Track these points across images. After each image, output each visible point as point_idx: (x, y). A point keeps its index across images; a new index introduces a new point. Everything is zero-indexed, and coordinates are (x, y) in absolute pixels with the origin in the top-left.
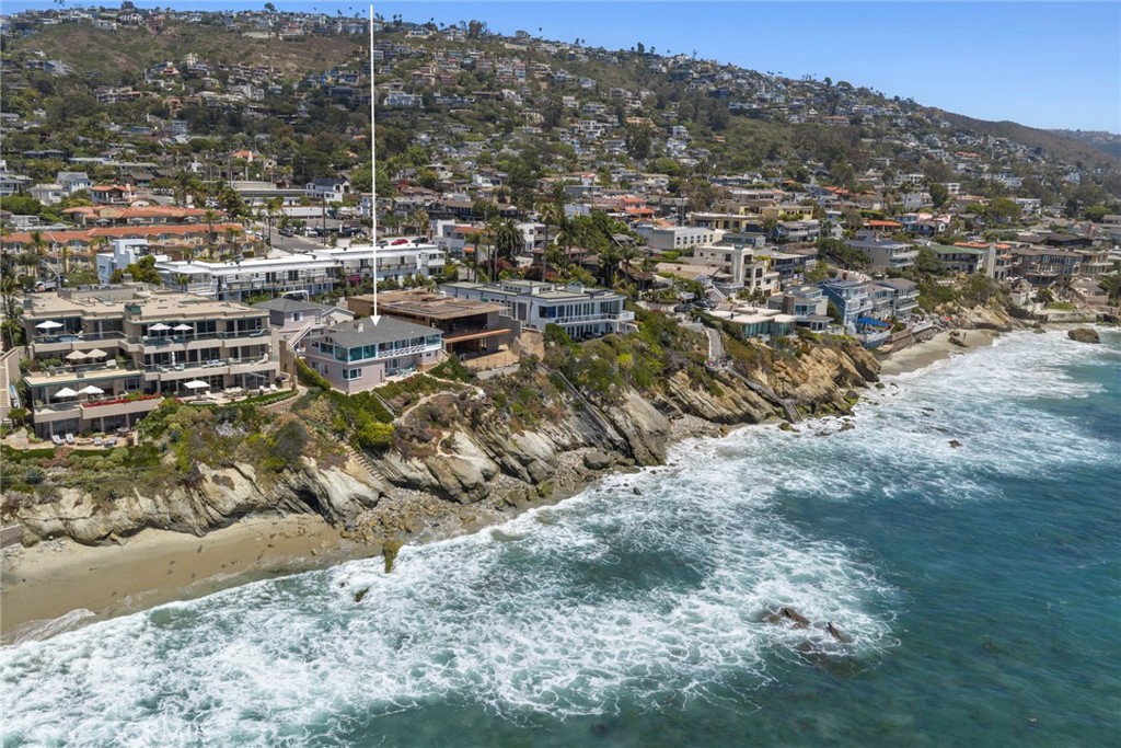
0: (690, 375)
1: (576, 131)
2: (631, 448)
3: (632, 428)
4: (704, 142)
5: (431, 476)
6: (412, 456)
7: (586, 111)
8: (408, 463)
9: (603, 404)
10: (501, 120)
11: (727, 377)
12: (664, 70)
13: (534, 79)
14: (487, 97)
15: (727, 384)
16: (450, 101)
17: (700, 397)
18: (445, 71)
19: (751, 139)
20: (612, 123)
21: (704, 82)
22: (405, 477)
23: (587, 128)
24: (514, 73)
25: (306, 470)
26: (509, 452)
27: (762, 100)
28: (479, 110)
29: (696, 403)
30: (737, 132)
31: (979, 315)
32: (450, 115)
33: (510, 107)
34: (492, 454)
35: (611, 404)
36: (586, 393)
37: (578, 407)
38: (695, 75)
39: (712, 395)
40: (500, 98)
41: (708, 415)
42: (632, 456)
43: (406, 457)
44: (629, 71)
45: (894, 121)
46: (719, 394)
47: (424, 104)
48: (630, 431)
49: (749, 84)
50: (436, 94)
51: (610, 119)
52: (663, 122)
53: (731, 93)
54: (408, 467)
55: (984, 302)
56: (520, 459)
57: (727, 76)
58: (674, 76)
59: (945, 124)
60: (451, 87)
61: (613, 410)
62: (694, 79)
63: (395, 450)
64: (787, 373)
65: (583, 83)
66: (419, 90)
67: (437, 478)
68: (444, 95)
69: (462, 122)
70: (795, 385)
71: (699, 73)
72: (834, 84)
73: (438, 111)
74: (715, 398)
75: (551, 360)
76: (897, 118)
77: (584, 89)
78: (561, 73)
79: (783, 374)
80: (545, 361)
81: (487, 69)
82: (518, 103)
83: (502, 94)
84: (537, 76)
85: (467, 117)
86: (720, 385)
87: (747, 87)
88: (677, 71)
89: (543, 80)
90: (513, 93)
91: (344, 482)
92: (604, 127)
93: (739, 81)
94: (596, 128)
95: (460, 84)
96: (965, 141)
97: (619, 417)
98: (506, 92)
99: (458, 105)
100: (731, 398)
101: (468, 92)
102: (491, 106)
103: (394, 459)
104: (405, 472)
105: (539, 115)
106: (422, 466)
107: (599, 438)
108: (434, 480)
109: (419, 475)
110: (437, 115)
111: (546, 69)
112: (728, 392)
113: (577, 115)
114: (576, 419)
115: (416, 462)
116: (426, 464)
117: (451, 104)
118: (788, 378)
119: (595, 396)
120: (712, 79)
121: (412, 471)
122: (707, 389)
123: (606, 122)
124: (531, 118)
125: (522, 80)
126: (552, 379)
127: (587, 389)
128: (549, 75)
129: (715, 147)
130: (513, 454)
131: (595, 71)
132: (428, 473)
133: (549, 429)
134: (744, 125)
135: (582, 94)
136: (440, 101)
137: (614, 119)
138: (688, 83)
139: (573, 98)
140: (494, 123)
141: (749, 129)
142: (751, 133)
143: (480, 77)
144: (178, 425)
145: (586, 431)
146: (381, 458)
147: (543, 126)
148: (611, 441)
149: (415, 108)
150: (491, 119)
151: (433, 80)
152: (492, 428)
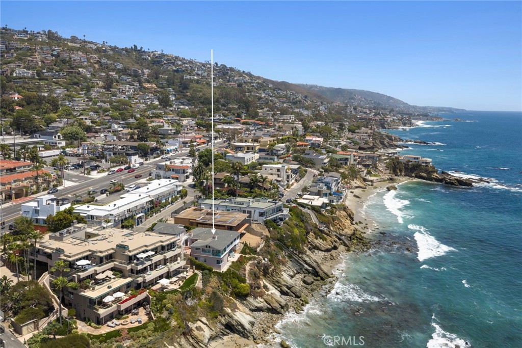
0: (315, 233)
1: (121, 90)
2: (317, 272)
3: (315, 263)
4: (182, 96)
5: (267, 304)
6: (258, 296)
7: (121, 80)
8: (257, 300)
9: (299, 254)
10: (82, 85)
11: (328, 232)
12: (149, 58)
13: (91, 63)
14: (72, 72)
15: (328, 235)
16: (52, 74)
17: (319, 242)
18: (46, 58)
19: (201, 94)
20: (137, 86)
21: (170, 65)
22: (256, 307)
23: (126, 88)
24: (81, 60)
25: (228, 314)
26: (283, 285)
27: (198, 75)
28: (69, 79)
29: (318, 245)
30: (194, 91)
31: (356, 183)
32: (54, 82)
33: (85, 78)
34: (276, 287)
35: (302, 253)
36: (292, 250)
37: (290, 257)
38: (165, 62)
39: (323, 240)
40: (79, 73)
41: (323, 249)
42: (319, 276)
43: (255, 298)
44: (132, 58)
45: (252, 84)
46: (325, 240)
47: (37, 76)
48: (314, 265)
49: (191, 67)
50: (44, 71)
51: (135, 84)
52: (161, 86)
53: (184, 71)
54: (257, 302)
55: (356, 177)
56: (287, 287)
57: (180, 63)
58: (154, 61)
59: (271, 86)
60: (51, 67)
61: (304, 256)
62: (165, 63)
63: (251, 295)
64: (340, 226)
65: (117, 65)
66: (33, 69)
67: (269, 304)
68: (48, 71)
69: (61, 85)
70: (343, 230)
71: (166, 61)
72: (219, 65)
73: (47, 80)
74: (325, 242)
75: (273, 237)
76: (252, 83)
77: (119, 69)
78: (104, 60)
79: (338, 226)
80: (271, 237)
81: (66, 57)
82: (89, 76)
83: (79, 71)
84: (92, 61)
85: (63, 83)
86: (325, 236)
87: (190, 68)
88: (156, 59)
89: (95, 63)
90: (85, 71)
91: (242, 316)
92: (134, 88)
93: (186, 65)
94: (129, 88)
95: (55, 65)
96: (280, 93)
97: (307, 259)
98: (81, 70)
99: (57, 77)
100: (330, 241)
101: (61, 70)
102: (75, 77)
103: (250, 299)
104: (256, 304)
105: (101, 82)
106: (262, 300)
107: (301, 269)
108: (269, 306)
109: (261, 305)
110: (46, 82)
111: (96, 58)
112: (329, 238)
113: (117, 82)
114: (291, 262)
115: (259, 299)
116: (264, 299)
117: (53, 76)
118: (341, 228)
119: (296, 251)
120: (173, 64)
121: (259, 303)
122: (321, 238)
123: (134, 86)
124: (97, 84)
125: (86, 63)
126: (277, 246)
127: (292, 248)
128: (98, 61)
129: (188, 98)
130: (285, 285)
131: (118, 58)
132: (265, 303)
133: (284, 269)
134: (196, 87)
135: (119, 71)
136: (47, 74)
137: (137, 84)
138: (162, 65)
139: (114, 73)
140: (78, 86)
141: (199, 89)
142: (200, 91)
143: (64, 62)
144: (170, 305)
145: (296, 267)
146: (246, 300)
147: (104, 88)
148: (307, 270)
149: (33, 78)
150: (77, 84)
151: (40, 63)
152: (274, 275)
